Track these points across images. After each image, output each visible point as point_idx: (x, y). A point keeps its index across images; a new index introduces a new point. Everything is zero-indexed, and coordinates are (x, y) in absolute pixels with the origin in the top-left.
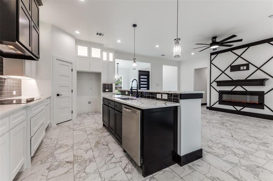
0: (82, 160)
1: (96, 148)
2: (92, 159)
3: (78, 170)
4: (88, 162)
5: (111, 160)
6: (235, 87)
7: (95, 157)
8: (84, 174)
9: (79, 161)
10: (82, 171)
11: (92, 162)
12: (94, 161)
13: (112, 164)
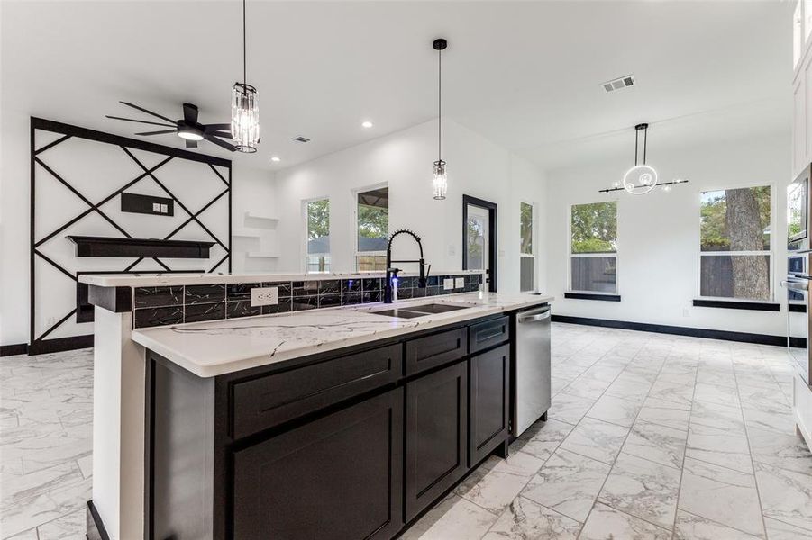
0: (641, 521)
1: (559, 530)
2: (606, 502)
3: (662, 503)
4: (623, 504)
5: (561, 467)
6: (137, 259)
7: (593, 502)
8: (648, 485)
9: (651, 527)
10: (651, 494)
11: (611, 495)
12: (603, 494)
13: (568, 458)
